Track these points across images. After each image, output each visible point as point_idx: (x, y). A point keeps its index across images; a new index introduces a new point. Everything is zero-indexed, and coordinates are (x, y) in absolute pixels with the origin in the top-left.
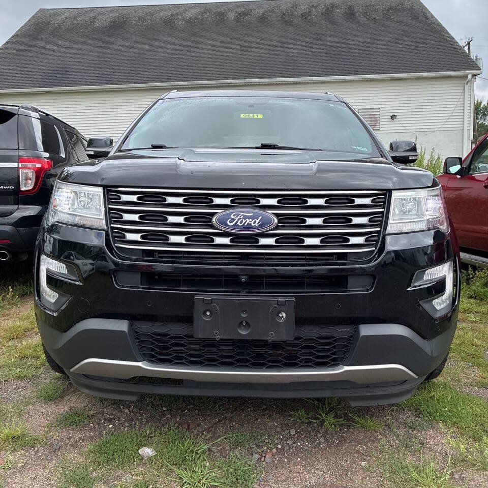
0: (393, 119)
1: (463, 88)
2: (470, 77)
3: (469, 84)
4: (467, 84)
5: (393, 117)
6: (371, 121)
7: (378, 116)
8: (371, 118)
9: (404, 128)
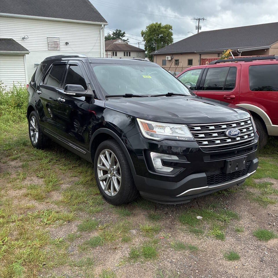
0: (67, 45)
1: (99, 31)
2: (103, 26)
3: (102, 29)
4: (101, 29)
5: (67, 43)
6: (55, 45)
7: (59, 42)
8: (55, 43)
9: (73, 50)
